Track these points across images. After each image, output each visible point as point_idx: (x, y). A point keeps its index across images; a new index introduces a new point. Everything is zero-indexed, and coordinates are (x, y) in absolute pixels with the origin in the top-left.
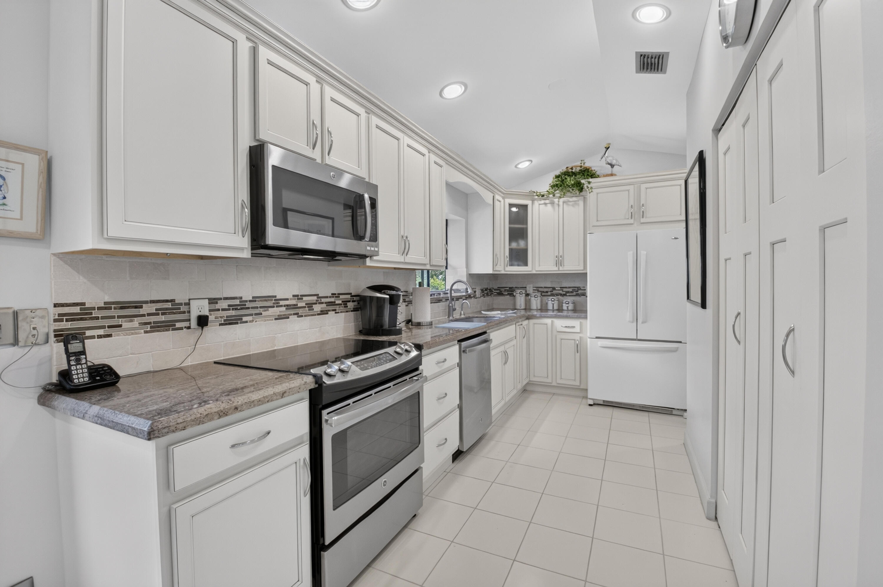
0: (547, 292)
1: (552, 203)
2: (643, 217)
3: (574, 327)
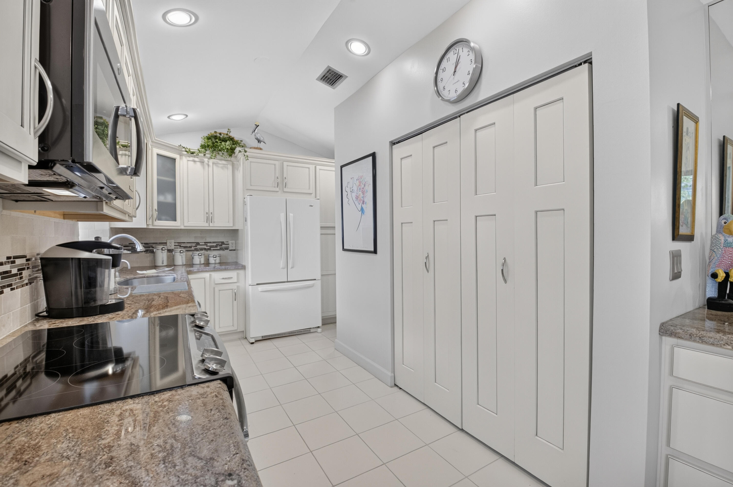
0: (190, 247)
1: (202, 162)
2: (285, 188)
3: (232, 278)
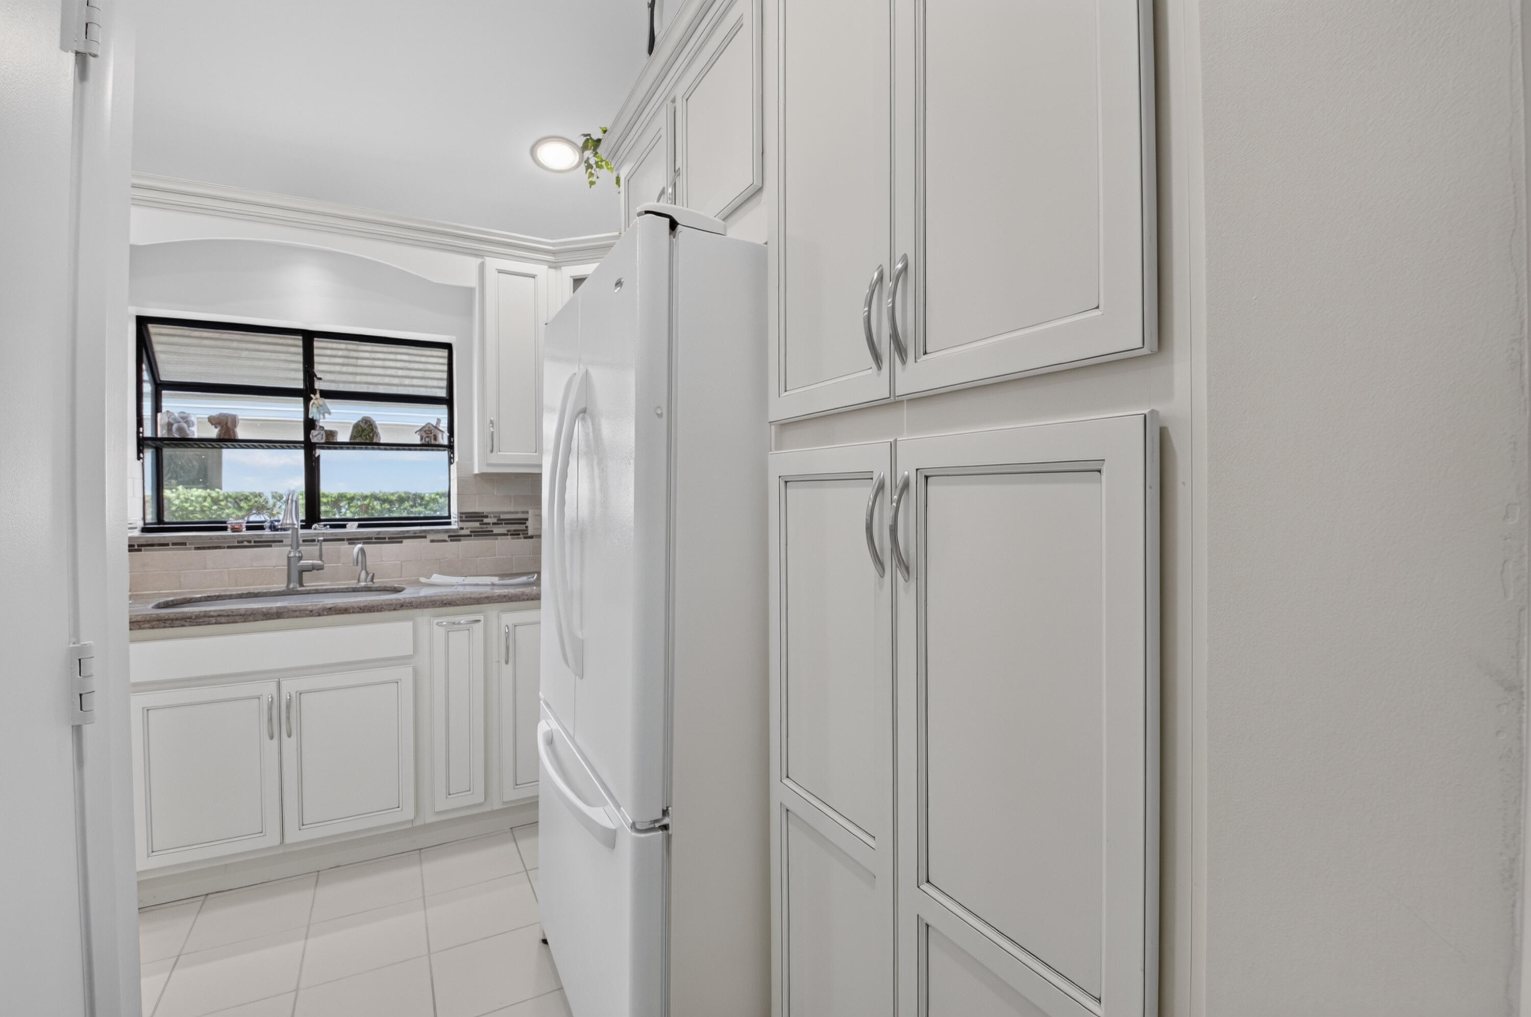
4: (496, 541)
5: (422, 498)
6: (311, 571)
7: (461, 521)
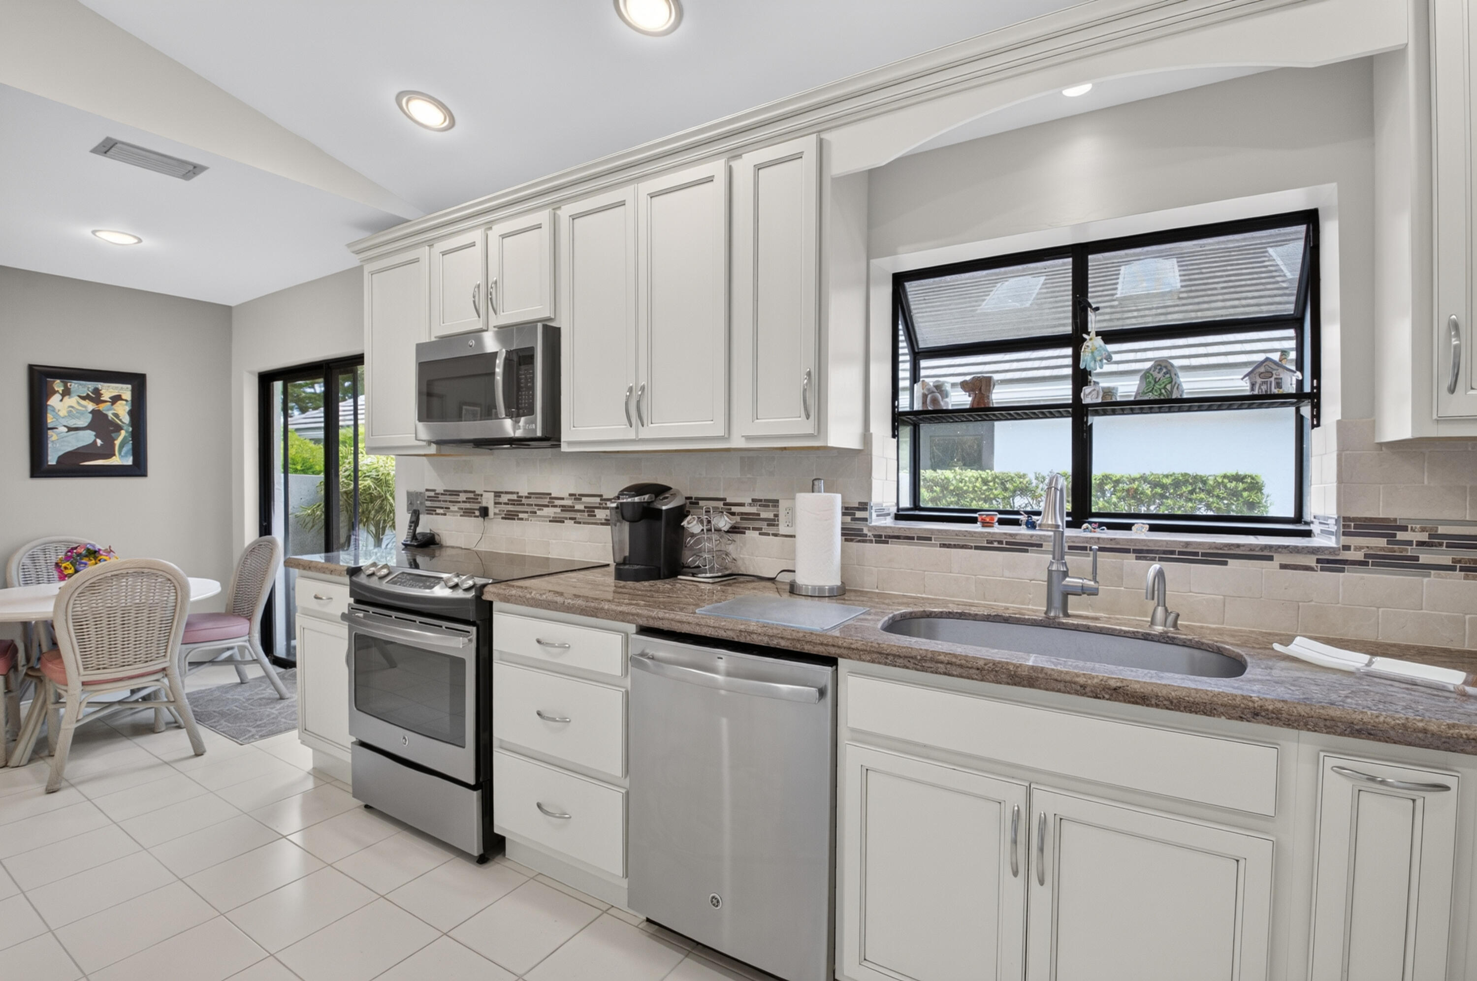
4: (1426, 580)
5: (1204, 482)
6: (1080, 595)
7: (1344, 534)
